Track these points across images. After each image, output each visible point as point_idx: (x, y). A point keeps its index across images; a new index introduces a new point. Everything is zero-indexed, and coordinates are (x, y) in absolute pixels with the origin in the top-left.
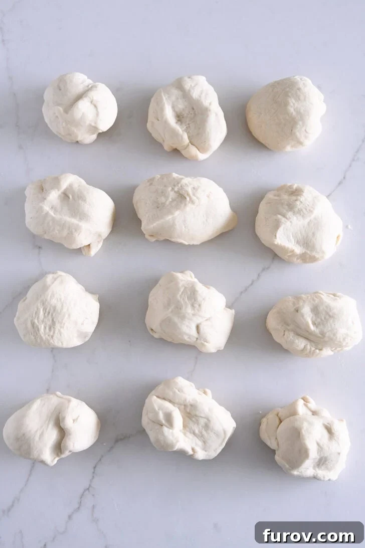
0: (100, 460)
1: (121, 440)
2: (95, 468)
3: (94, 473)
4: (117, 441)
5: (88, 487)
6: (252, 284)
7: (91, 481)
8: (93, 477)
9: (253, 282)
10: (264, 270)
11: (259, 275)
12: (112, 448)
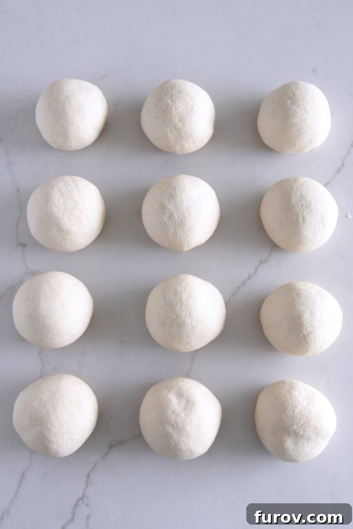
0: (94, 467)
1: (115, 445)
2: (88, 476)
3: (87, 481)
4: (111, 447)
5: (81, 496)
6: (249, 278)
7: (85, 490)
8: (87, 486)
9: (250, 276)
10: (261, 262)
11: (256, 269)
12: (106, 454)
